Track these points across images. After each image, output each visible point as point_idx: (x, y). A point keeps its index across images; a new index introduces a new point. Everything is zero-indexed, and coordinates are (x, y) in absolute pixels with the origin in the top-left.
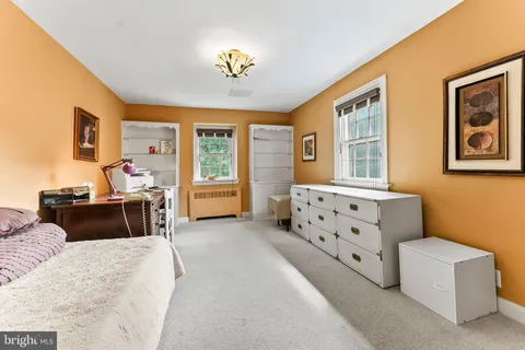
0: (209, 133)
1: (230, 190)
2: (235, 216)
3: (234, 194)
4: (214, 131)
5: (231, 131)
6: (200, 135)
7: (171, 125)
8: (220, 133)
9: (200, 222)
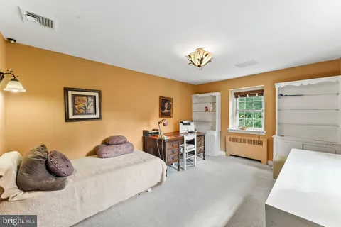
0: (243, 94)
1: (257, 139)
2: (260, 162)
3: (260, 143)
4: (247, 92)
5: (263, 90)
6: (236, 97)
7: (213, 94)
8: (252, 94)
9: (232, 158)
